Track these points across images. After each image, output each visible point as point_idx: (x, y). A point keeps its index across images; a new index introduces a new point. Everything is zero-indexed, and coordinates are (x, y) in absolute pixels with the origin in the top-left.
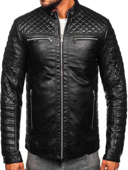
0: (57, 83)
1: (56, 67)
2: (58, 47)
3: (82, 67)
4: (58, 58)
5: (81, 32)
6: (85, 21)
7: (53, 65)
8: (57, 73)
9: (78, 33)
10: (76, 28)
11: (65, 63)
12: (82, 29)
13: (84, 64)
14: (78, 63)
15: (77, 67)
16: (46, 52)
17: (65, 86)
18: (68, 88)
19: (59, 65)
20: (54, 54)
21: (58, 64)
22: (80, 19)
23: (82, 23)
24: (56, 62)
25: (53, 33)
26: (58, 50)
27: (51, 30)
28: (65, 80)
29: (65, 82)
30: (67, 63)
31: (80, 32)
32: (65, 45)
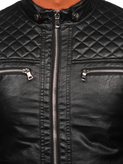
0: (43, 153)
1: (42, 127)
2: (46, 90)
3: (103, 125)
4: (47, 112)
5: (98, 57)
6: (107, 32)
7: (33, 124)
8: (42, 136)
9: (91, 59)
10: (87, 49)
11: (62, 120)
12: (100, 50)
13: (107, 121)
14: (92, 120)
15: (90, 125)
16: (18, 100)
17: (63, 157)
18: (69, 161)
19: (48, 123)
20: (37, 104)
21: (45, 122)
22: (96, 29)
23: (101, 37)
24: (42, 119)
25: (35, 58)
26: (46, 95)
27: (32, 51)
28: (63, 148)
29: (63, 151)
30: (68, 120)
31: (96, 56)
32: (63, 87)
